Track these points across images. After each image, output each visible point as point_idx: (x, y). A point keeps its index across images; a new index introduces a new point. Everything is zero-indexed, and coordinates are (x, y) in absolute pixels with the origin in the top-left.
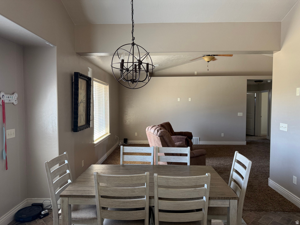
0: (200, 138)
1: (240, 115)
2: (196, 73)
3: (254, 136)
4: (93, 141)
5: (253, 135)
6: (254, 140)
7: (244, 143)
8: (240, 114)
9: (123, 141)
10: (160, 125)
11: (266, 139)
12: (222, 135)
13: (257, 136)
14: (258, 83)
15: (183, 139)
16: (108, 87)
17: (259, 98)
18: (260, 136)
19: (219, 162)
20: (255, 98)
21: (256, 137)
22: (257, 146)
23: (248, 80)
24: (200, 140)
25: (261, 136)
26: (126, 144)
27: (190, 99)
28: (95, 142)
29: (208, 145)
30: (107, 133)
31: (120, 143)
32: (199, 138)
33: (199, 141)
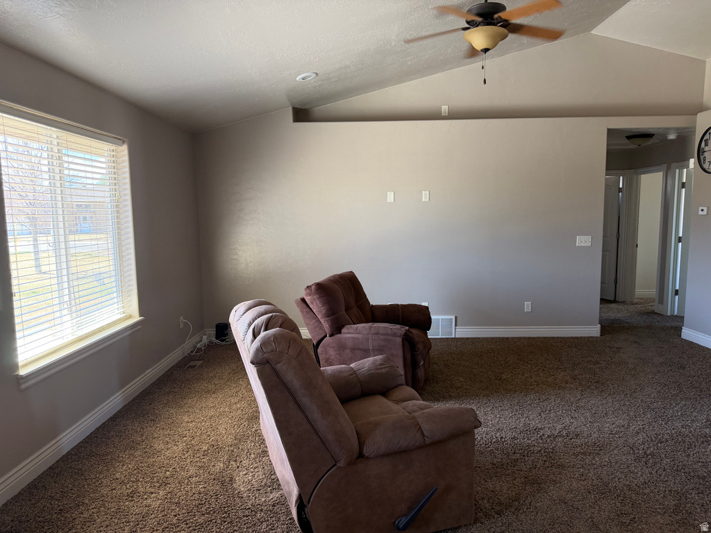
0: (456, 317)
1: (582, 245)
2: (445, 109)
3: (615, 301)
4: (16, 367)
5: (612, 299)
6: (619, 315)
7: (594, 331)
8: (583, 241)
9: (213, 332)
10: (313, 287)
11: (653, 313)
12: (528, 306)
13: (624, 302)
14: (638, 141)
15: (394, 335)
16: (124, 151)
17: (632, 191)
18: (632, 304)
19: (522, 420)
20: (620, 190)
21: (620, 307)
22: (635, 342)
23: (611, 132)
24: (458, 323)
25: (635, 301)
26: (222, 341)
27: (425, 196)
28: (23, 372)
29: (483, 338)
30: (130, 317)
31: (205, 338)
32: (453, 317)
33: (456, 325)
